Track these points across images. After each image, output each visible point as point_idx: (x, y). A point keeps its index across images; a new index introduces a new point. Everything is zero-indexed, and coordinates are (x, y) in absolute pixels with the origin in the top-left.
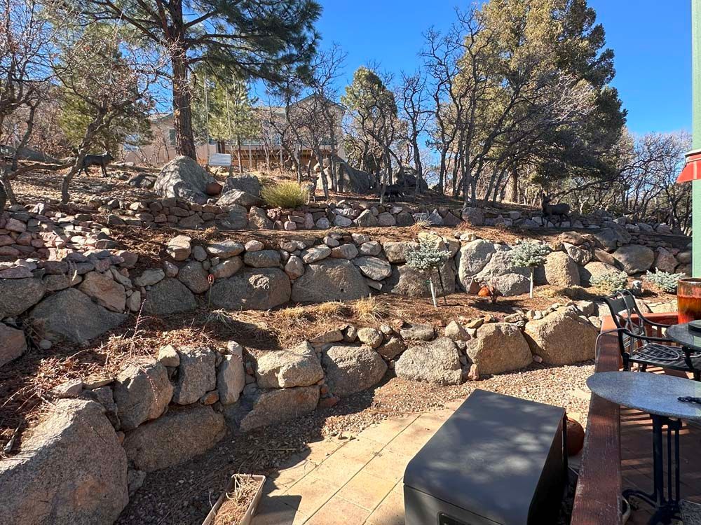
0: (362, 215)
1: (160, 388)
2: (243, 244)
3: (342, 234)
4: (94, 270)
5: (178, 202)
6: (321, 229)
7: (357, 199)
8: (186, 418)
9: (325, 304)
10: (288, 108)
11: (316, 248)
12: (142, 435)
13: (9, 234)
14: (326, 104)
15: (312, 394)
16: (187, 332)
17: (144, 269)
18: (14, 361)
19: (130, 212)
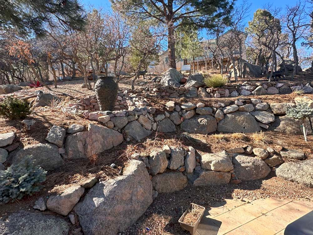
0: (257, 89)
1: (164, 161)
2: (196, 104)
3: (245, 99)
4: (142, 114)
5: (170, 87)
6: (233, 97)
7: (254, 81)
8: (173, 175)
9: (235, 134)
10: (217, 40)
11: (230, 106)
12: (158, 178)
13: (118, 101)
14: (238, 33)
15: (227, 176)
16: (173, 140)
17: (157, 114)
18: (120, 144)
19: (153, 92)
